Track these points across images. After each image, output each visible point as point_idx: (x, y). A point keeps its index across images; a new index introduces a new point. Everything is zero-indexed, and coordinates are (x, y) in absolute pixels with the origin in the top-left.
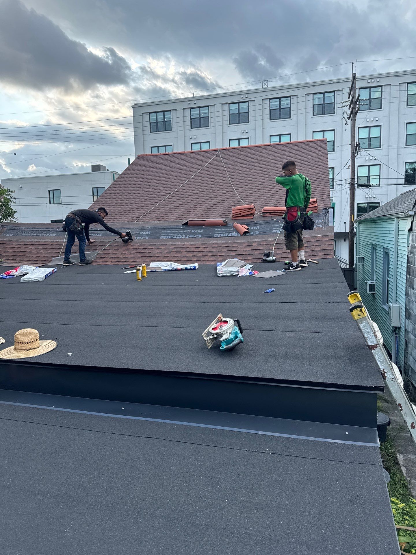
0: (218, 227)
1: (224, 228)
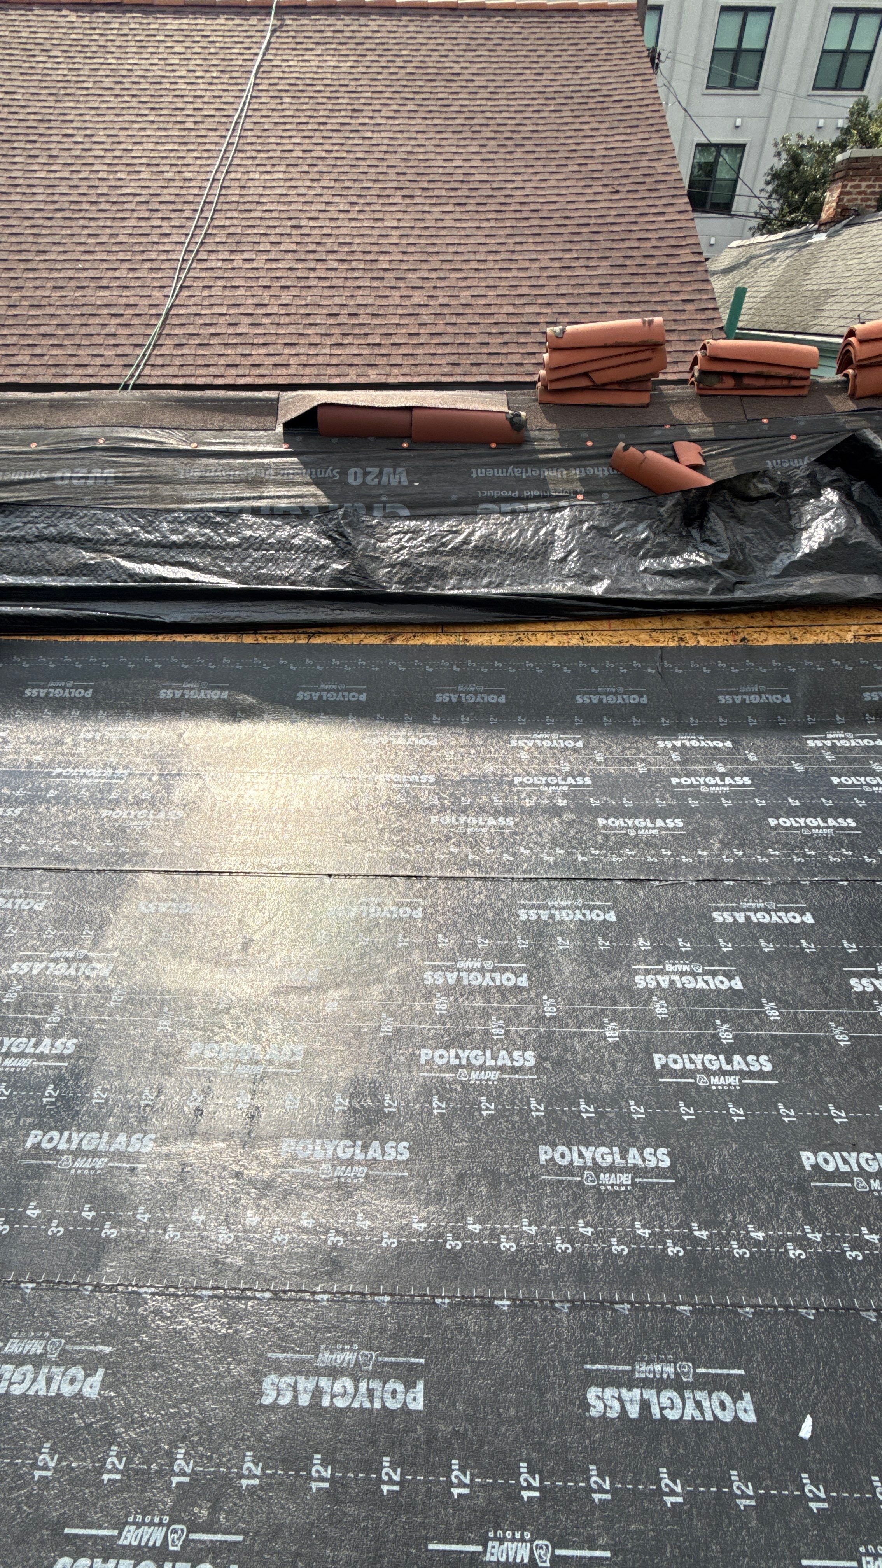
0: (482, 451)
1: (517, 464)
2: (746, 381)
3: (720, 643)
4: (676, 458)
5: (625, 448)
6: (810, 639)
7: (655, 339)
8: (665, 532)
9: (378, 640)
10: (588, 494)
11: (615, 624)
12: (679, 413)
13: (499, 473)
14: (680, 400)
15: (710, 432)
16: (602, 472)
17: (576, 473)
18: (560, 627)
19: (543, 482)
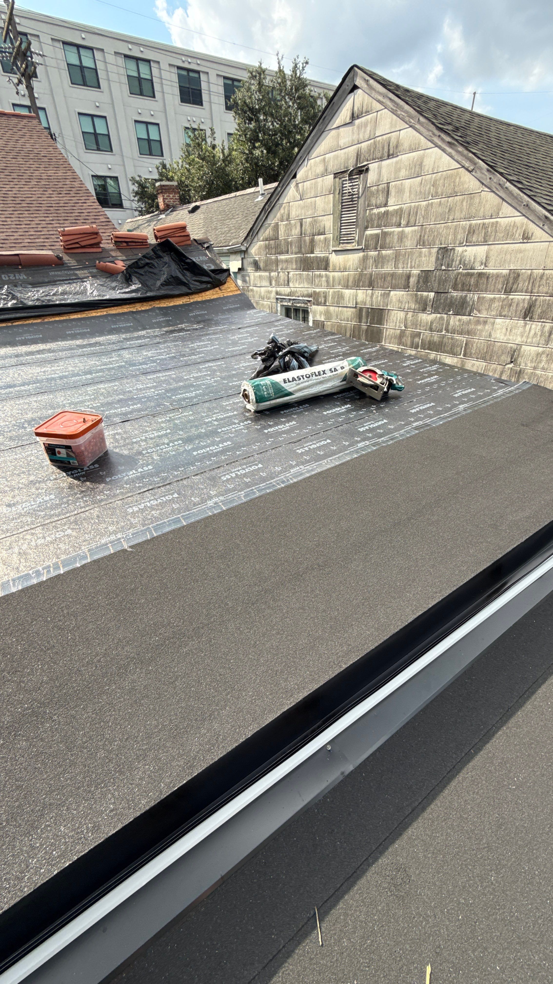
0: (50, 267)
1: (65, 270)
2: (130, 244)
3: (148, 308)
4: (116, 264)
5: (99, 263)
6: (172, 304)
7: (96, 231)
8: (121, 284)
9: (39, 321)
10: (92, 277)
11: (116, 308)
12: (113, 254)
13: (59, 273)
14: (112, 250)
15: (124, 258)
16: (95, 271)
17: (86, 271)
18: (99, 311)
19: (76, 275)
